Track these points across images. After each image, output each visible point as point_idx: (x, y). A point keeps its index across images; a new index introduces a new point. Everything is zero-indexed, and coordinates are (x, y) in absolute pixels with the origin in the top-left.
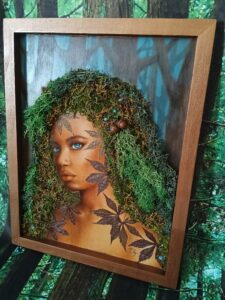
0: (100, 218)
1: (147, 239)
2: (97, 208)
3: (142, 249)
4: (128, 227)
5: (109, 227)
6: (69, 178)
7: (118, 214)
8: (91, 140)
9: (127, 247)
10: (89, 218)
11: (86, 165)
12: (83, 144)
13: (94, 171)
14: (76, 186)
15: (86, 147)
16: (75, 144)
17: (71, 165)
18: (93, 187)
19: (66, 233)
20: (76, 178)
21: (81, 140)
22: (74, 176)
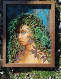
0: (31, 52)
1: (44, 55)
2: (30, 50)
3: (43, 59)
4: (39, 53)
5: (34, 54)
6: (22, 42)
7: (36, 50)
8: (28, 31)
9: (39, 59)
10: (28, 53)
11: (27, 38)
12: (25, 32)
13: (29, 39)
14: (24, 44)
15: (26, 33)
16: (23, 32)
17: (22, 38)
18: (29, 43)
19: (21, 60)
20: (24, 42)
21: (25, 31)
22: (23, 41)
